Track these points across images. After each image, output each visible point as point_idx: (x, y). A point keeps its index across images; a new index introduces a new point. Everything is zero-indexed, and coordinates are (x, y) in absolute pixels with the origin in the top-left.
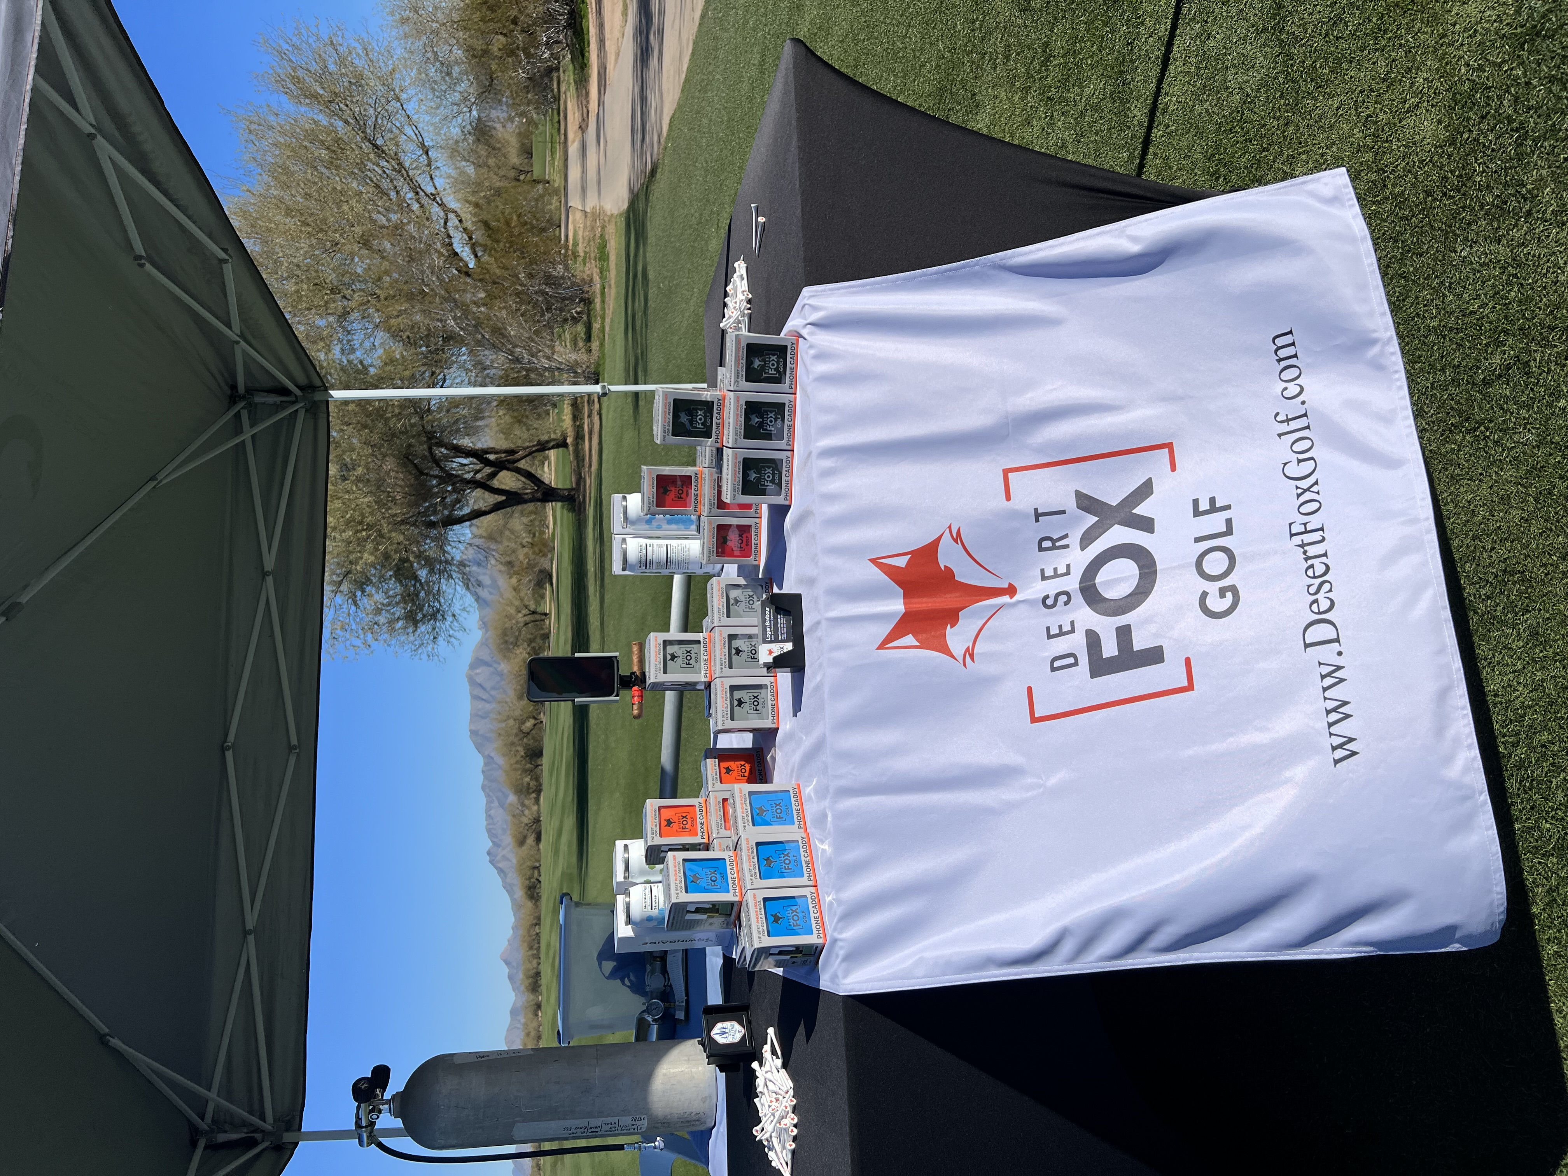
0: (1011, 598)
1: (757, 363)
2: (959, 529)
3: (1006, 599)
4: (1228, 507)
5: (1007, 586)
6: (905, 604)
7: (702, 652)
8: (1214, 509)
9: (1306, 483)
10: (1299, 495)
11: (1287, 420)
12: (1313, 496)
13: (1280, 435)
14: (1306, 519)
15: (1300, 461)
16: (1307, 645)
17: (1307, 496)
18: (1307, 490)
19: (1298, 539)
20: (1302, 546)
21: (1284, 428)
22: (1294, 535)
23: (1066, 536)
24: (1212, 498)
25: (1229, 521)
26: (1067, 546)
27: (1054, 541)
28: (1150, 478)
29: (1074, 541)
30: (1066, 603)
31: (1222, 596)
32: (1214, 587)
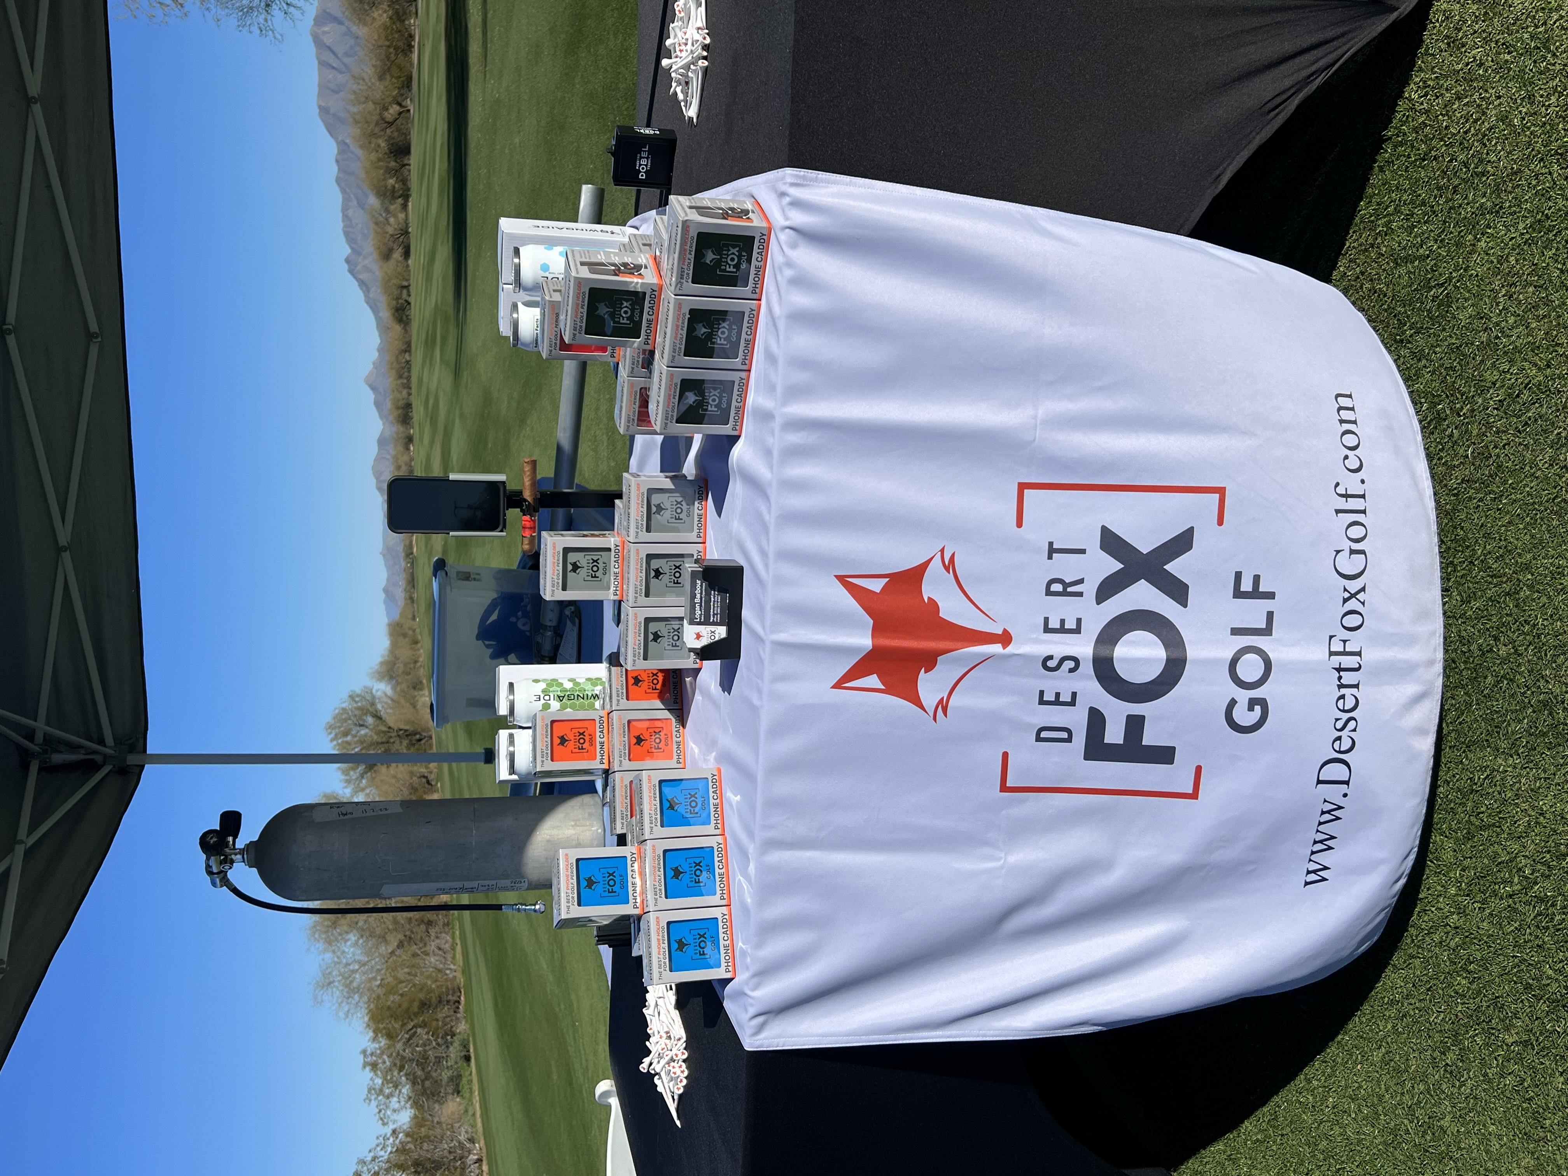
0: (1004, 648)
1: (710, 257)
2: (953, 555)
3: (996, 648)
4: (1271, 596)
5: (1000, 633)
6: (873, 636)
7: (613, 563)
8: (1256, 594)
9: (1354, 586)
10: (1345, 601)
11: (1346, 496)
12: (1358, 607)
13: (1338, 511)
14: (1347, 635)
15: (1353, 552)
16: (1319, 782)
17: (1353, 604)
18: (1353, 596)
19: (1336, 660)
20: (1339, 670)
21: (1342, 504)
22: (1331, 654)
23: (1081, 581)
24: (1257, 579)
25: (1270, 615)
26: (1080, 594)
27: (1066, 585)
28: (1192, 528)
29: (1090, 588)
30: (1071, 671)
31: (1251, 708)
32: (1243, 696)
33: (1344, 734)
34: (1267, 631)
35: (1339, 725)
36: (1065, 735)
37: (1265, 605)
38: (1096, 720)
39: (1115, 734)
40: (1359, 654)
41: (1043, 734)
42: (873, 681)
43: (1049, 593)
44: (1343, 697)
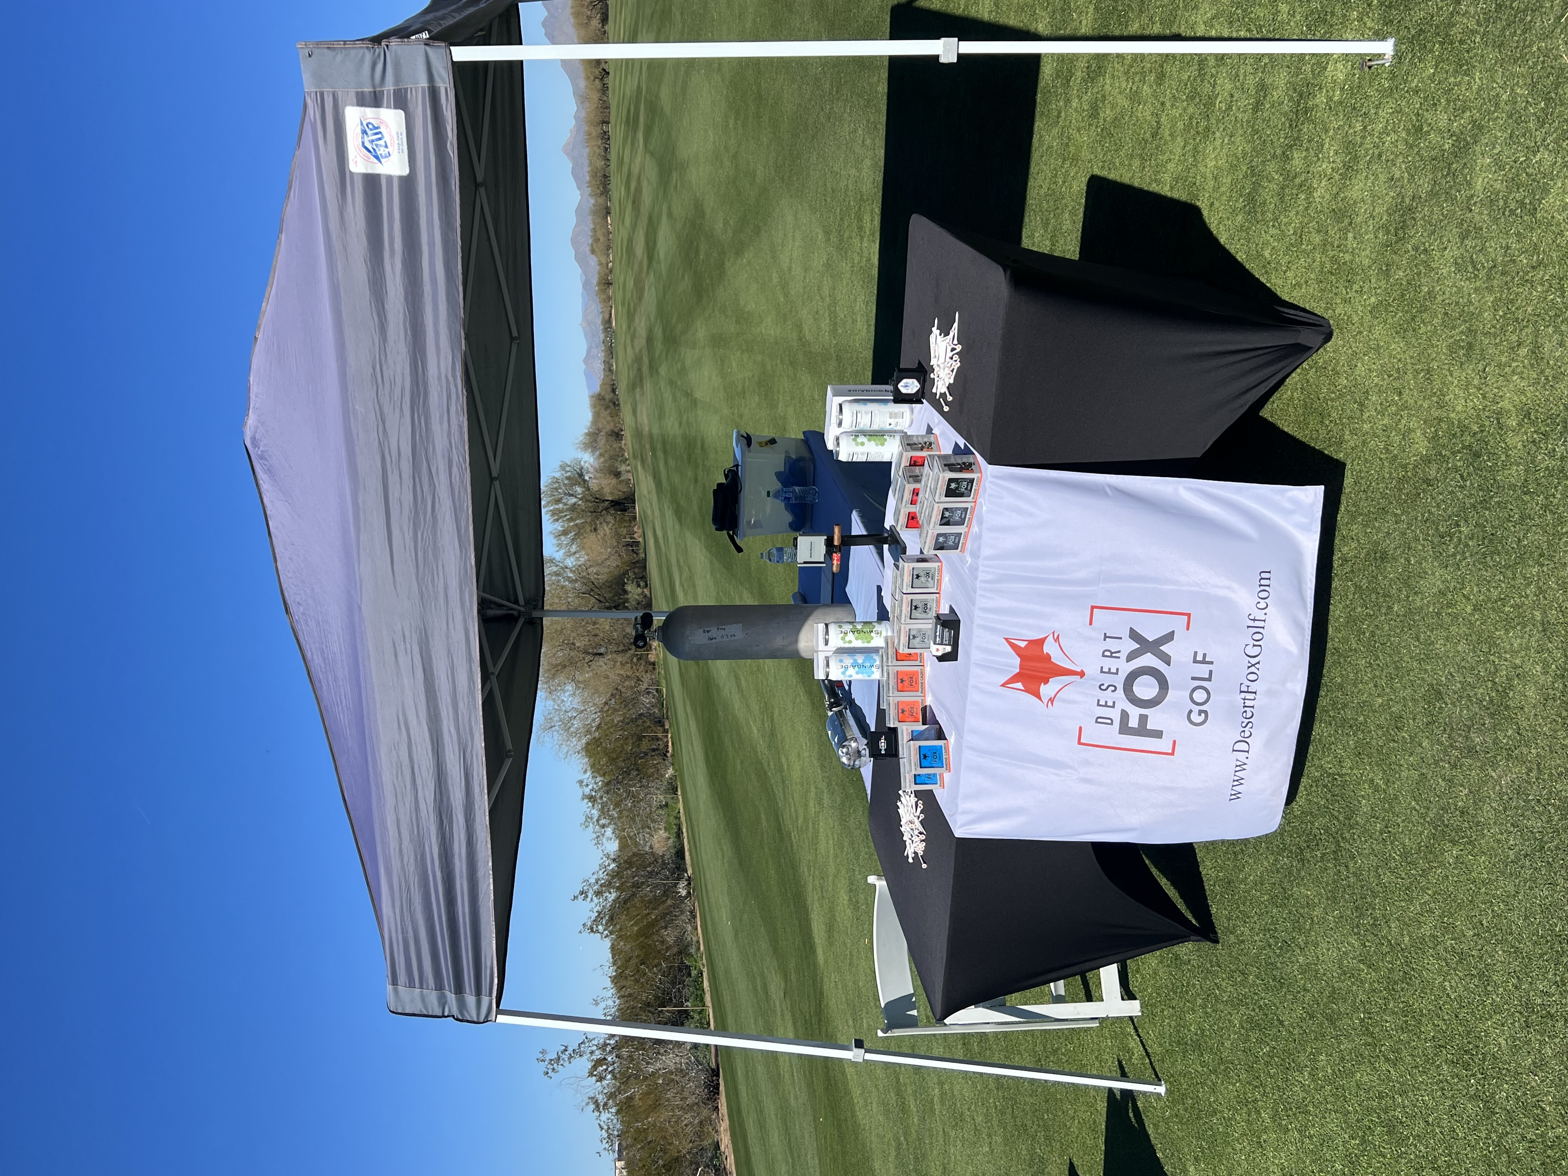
0: (1081, 678)
2: (1059, 635)
3: (1077, 678)
4: (1212, 663)
5: (1080, 671)
6: (1020, 665)
8: (1204, 662)
9: (1253, 661)
10: (1249, 667)
11: (1254, 620)
12: (1256, 671)
13: (1248, 627)
14: (1249, 683)
15: (1254, 645)
16: (1234, 751)
17: (1253, 669)
18: (1253, 665)
19: (1243, 695)
20: (1244, 699)
21: (1251, 623)
22: (1241, 692)
23: (1119, 652)
24: (1205, 655)
25: (1211, 672)
26: (1119, 658)
27: (1112, 653)
28: (1173, 632)
29: (1123, 655)
30: (1113, 691)
31: (1200, 715)
32: (1196, 709)
33: (1246, 729)
34: (1209, 679)
35: (1244, 725)
36: (1109, 721)
37: (1210, 667)
38: (1125, 715)
39: (1133, 723)
40: (1255, 693)
41: (1099, 720)
42: (1019, 685)
43: (1104, 656)
44: (1245, 712)
